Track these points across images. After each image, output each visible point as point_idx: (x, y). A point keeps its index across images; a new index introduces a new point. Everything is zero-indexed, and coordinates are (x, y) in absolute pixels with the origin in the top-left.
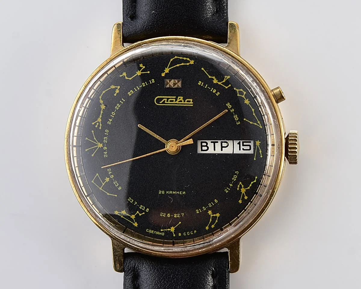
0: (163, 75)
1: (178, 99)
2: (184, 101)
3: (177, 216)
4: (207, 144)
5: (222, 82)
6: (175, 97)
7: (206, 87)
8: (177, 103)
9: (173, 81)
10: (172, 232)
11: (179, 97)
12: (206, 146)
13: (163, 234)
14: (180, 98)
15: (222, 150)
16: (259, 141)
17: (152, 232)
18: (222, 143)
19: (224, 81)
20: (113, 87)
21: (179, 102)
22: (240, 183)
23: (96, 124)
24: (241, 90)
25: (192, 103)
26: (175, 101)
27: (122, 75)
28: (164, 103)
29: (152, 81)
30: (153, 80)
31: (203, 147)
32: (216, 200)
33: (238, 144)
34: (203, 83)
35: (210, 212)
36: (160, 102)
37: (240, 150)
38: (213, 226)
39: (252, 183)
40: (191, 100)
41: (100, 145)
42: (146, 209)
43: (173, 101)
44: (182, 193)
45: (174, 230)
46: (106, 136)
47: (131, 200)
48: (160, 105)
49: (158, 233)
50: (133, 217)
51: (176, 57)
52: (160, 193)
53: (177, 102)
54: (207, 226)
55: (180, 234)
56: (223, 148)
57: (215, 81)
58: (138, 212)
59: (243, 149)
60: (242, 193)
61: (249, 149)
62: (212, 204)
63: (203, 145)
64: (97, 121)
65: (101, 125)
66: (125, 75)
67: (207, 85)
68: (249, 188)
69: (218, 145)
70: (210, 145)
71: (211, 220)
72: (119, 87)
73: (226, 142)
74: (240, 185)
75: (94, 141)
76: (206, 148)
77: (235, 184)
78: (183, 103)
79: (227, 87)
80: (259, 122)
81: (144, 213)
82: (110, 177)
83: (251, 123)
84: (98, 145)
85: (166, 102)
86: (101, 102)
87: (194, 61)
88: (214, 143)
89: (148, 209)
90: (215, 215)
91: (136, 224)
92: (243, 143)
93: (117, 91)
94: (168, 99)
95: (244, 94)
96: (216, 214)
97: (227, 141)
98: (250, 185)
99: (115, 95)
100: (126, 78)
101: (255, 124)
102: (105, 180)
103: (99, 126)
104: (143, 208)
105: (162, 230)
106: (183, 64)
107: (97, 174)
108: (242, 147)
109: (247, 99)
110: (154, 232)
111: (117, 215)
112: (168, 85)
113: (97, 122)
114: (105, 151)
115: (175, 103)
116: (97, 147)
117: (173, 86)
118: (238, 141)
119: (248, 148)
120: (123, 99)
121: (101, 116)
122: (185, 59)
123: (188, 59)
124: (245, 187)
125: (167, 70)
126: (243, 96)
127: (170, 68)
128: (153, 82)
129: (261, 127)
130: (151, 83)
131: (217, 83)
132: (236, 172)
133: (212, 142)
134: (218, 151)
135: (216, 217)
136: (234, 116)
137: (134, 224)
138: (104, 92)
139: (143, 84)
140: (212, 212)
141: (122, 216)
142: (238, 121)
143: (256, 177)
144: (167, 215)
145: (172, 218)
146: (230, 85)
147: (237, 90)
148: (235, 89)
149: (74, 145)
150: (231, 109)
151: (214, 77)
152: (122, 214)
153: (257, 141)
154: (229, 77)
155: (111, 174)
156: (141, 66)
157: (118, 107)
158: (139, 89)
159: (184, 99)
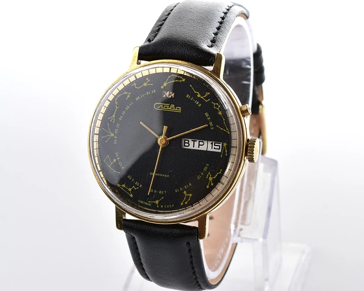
0: (162, 87)
2: (175, 109)
3: (161, 192)
4: (189, 141)
5: (203, 97)
6: (169, 105)
7: (191, 99)
8: (170, 109)
9: (168, 93)
10: (156, 204)
11: (172, 105)
12: (188, 143)
13: (150, 205)
15: (199, 147)
16: (226, 143)
18: (199, 142)
19: (205, 96)
20: (126, 93)
21: (171, 108)
22: (209, 173)
23: (111, 119)
24: (217, 104)
25: (181, 110)
26: (169, 108)
27: (133, 85)
28: (160, 108)
29: (153, 92)
30: (154, 90)
32: (190, 184)
33: (211, 144)
34: (190, 96)
35: (185, 192)
37: (212, 148)
38: (186, 203)
39: (218, 174)
40: (180, 108)
41: (112, 135)
42: (139, 185)
43: (167, 107)
44: (167, 176)
45: (158, 203)
46: (117, 128)
47: (129, 177)
48: (158, 109)
49: (146, 204)
50: (130, 190)
51: (172, 75)
52: (151, 174)
53: (170, 108)
54: (182, 202)
55: (162, 206)
56: (200, 146)
57: (199, 96)
58: (134, 186)
59: (214, 148)
60: (210, 180)
62: (187, 187)
63: (186, 142)
64: (112, 117)
65: (114, 120)
66: (135, 85)
67: (192, 98)
68: (215, 177)
69: (197, 143)
70: (191, 143)
71: (185, 198)
72: (130, 94)
73: (203, 142)
74: (209, 175)
75: (109, 132)
76: (187, 145)
77: (206, 173)
78: (174, 109)
79: (206, 101)
80: (227, 129)
81: (138, 188)
82: (116, 159)
83: (222, 129)
84: (110, 134)
85: (162, 108)
86: (116, 103)
87: (185, 79)
88: (194, 141)
89: (141, 185)
90: (188, 195)
91: (131, 196)
92: (215, 143)
93: (128, 96)
94: (164, 105)
95: (219, 107)
98: (216, 175)
99: (127, 99)
100: (136, 87)
101: (224, 130)
102: (113, 161)
103: (113, 120)
105: (149, 202)
106: (177, 81)
107: (108, 156)
109: (220, 111)
110: (143, 203)
111: (119, 187)
112: (165, 95)
114: (115, 139)
116: (110, 136)
117: (168, 96)
118: (211, 142)
119: (218, 147)
120: (131, 103)
121: (115, 114)
122: (179, 77)
123: (181, 77)
124: (212, 177)
125: (165, 84)
126: (218, 109)
127: (168, 83)
128: (154, 92)
129: (229, 133)
130: (153, 93)
131: (200, 97)
132: (207, 165)
133: (192, 141)
134: (196, 147)
135: (189, 196)
136: (210, 123)
137: (130, 195)
138: (119, 96)
139: (147, 93)
140: (186, 192)
141: (122, 189)
142: (212, 127)
143: (221, 170)
144: (154, 191)
145: (158, 193)
146: (209, 100)
147: (214, 104)
148: (212, 103)
149: (95, 133)
150: (208, 117)
151: (198, 93)
152: (123, 187)
153: (225, 143)
154: (209, 93)
155: (118, 157)
156: (147, 79)
157: (127, 108)
158: (144, 96)
159: (175, 107)
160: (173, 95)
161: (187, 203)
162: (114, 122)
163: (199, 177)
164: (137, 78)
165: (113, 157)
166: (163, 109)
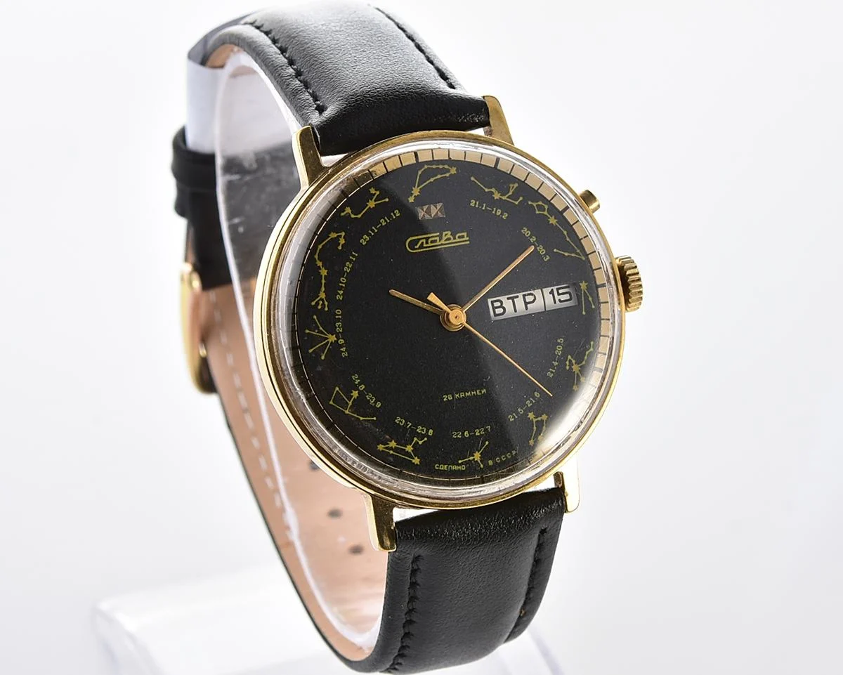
0: (411, 200)
1: (444, 236)
2: (454, 239)
3: (480, 432)
4: (501, 302)
5: (507, 196)
6: (438, 234)
7: (484, 208)
8: (444, 243)
10: (477, 461)
11: (444, 233)
12: (501, 306)
13: (463, 468)
14: (446, 235)
15: (527, 308)
16: (585, 282)
17: (444, 467)
18: (524, 296)
19: (510, 193)
20: (333, 235)
22: (569, 357)
23: (317, 304)
24: (540, 203)
25: (468, 239)
26: (440, 241)
27: (345, 213)
28: (422, 247)
29: (395, 214)
30: (397, 211)
31: (496, 310)
32: (536, 394)
33: (550, 293)
34: (478, 203)
35: (531, 415)
36: (416, 247)
37: (555, 303)
38: (540, 437)
39: (587, 353)
40: (465, 234)
41: (332, 338)
42: (427, 432)
43: (435, 241)
44: (480, 392)
45: (480, 457)
46: (338, 320)
47: (400, 421)
49: (455, 468)
50: (409, 448)
51: (426, 167)
52: (445, 400)
53: (443, 242)
54: (530, 440)
55: (490, 463)
56: (528, 305)
57: (497, 196)
58: (415, 439)
60: (576, 373)
61: (568, 298)
62: (531, 402)
63: (495, 306)
64: (318, 299)
65: (326, 303)
66: (350, 211)
67: (484, 205)
68: (583, 363)
69: (520, 302)
70: (508, 304)
71: (535, 428)
72: (343, 234)
73: (532, 294)
74: (570, 361)
75: (322, 333)
76: (501, 310)
77: (562, 360)
78: (452, 241)
79: (517, 203)
80: (578, 251)
81: (426, 439)
82: (358, 390)
83: (566, 254)
84: (327, 339)
85: (425, 245)
86: (319, 264)
87: (456, 168)
88: (512, 299)
89: (431, 431)
90: (539, 419)
91: (416, 461)
92: (558, 289)
93: (342, 241)
94: (427, 239)
95: (546, 209)
96: (541, 416)
97: (532, 292)
98: (585, 358)
99: (340, 248)
100: (353, 216)
101: (573, 255)
102: (352, 396)
103: (323, 304)
104: (423, 430)
105: (460, 462)
106: (439, 176)
107: (337, 389)
108: (557, 298)
109: (552, 217)
110: (447, 468)
111: (382, 451)
114: (341, 346)
115: (440, 243)
116: (328, 343)
118: (550, 289)
119: (567, 296)
120: (354, 253)
121: (323, 289)
122: (441, 167)
123: (446, 167)
124: (577, 363)
125: (416, 192)
126: (546, 213)
127: (421, 187)
128: (397, 215)
129: (584, 259)
130: (394, 217)
131: (500, 198)
132: (559, 341)
133: (508, 299)
134: (521, 311)
135: (542, 421)
136: (538, 248)
137: (414, 461)
138: (320, 247)
139: (382, 220)
140: (534, 414)
141: (391, 452)
142: (545, 255)
143: (592, 343)
144: (463, 434)
145: (473, 437)
146: (521, 199)
147: (535, 204)
148: (530, 203)
150: (531, 237)
151: (493, 190)
152: (391, 449)
153: (582, 282)
154: (516, 185)
155: (360, 384)
156: (372, 191)
157: (348, 267)
158: (376, 231)
159: (454, 235)
161: (543, 436)
162: (326, 309)
163: (552, 372)
164: (349, 195)
165: (350, 387)
166: (427, 247)
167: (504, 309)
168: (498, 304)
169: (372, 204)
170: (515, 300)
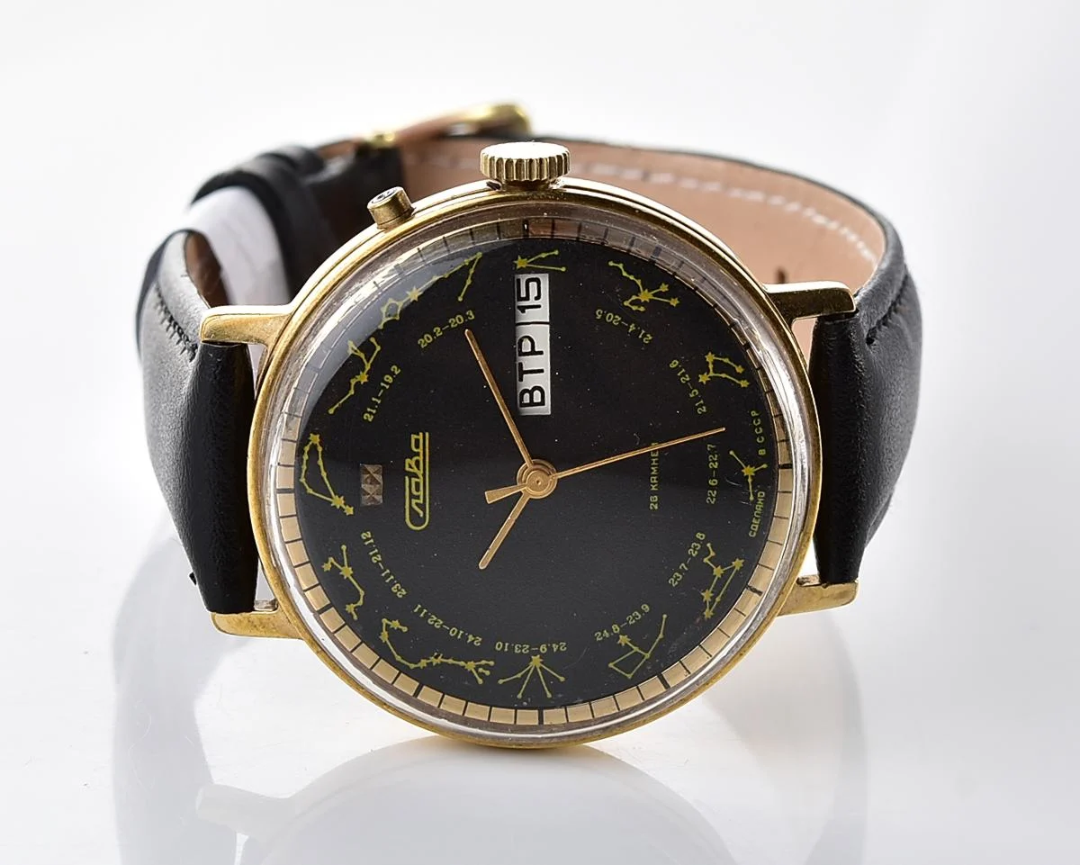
0: (350, 511)
1: (411, 470)
2: (418, 454)
3: (714, 462)
4: (525, 391)
5: (365, 361)
6: (407, 478)
7: (379, 402)
8: (422, 472)
9: (365, 487)
10: (755, 472)
11: (407, 469)
12: (531, 393)
13: (762, 494)
14: (410, 467)
15: (541, 353)
16: (517, 259)
17: (756, 523)
18: (522, 354)
19: (362, 356)
20: (384, 636)
21: (419, 469)
22: (626, 303)
23: (482, 675)
24: (383, 310)
25: (421, 434)
26: (418, 478)
27: (353, 613)
28: (422, 507)
29: (368, 539)
30: (364, 536)
31: (535, 401)
32: (673, 366)
34: (369, 410)
35: (703, 379)
36: (422, 515)
37: (539, 306)
38: (739, 369)
39: (625, 274)
40: (414, 437)
41: (536, 661)
42: (698, 541)
43: (417, 484)
45: (751, 466)
46: (511, 648)
47: (675, 580)
48: (427, 515)
49: (759, 507)
50: (718, 572)
51: (303, 480)
52: (656, 507)
53: (420, 473)
54: (740, 385)
55: (762, 452)
56: (537, 350)
57: (363, 378)
58: (706, 560)
59: (538, 298)
60: (652, 297)
61: (535, 284)
62: (683, 375)
63: (528, 401)
64: (474, 672)
65: (483, 662)
66: (353, 606)
67: (374, 399)
68: (639, 282)
69: (529, 362)
70: (529, 382)
71: (723, 375)
72: (385, 621)
73: (521, 341)
74: (633, 303)
75: (524, 676)
76: (537, 394)
77: (628, 315)
78: (421, 458)
79: (378, 348)
80: (467, 263)
81: (709, 545)
82: (618, 634)
83: (469, 282)
84: (535, 668)
85: (421, 501)
86: (423, 663)
87: (311, 435)
88: (523, 372)
89: (699, 535)
90: (711, 366)
91: (738, 564)
92: (520, 299)
93: (395, 624)
94: (412, 496)
95: (394, 302)
96: (708, 363)
97: (517, 341)
98: (632, 278)
99: (405, 629)
100: (360, 603)
101: (472, 271)
102: (626, 644)
103: (486, 667)
104: (696, 547)
105: (752, 498)
107: (611, 665)
108: (532, 302)
109: (407, 295)
110: (757, 518)
111: (713, 612)
112: (376, 497)
113: (477, 672)
114: (550, 649)
115: (422, 477)
116: (541, 668)
117: (378, 486)
118: (518, 312)
119: (533, 285)
120: (416, 610)
121: (462, 663)
122: (306, 457)
123: (307, 449)
124: (637, 292)
125: (338, 502)
126: (400, 304)
127: (332, 493)
128: (370, 536)
129: (480, 255)
130: (372, 541)
131: (367, 374)
132: (599, 317)
133: (521, 380)
134: (544, 362)
135: (715, 362)
136: (452, 326)
137: (737, 568)
138: (398, 658)
139: (374, 560)
140: (703, 374)
141: (718, 599)
142: (466, 317)
143: (611, 264)
144: (711, 487)
145: (719, 473)
146: (372, 340)
147: (385, 320)
148: (381, 327)
149: (537, 723)
150: (433, 334)
151: (353, 382)
152: (713, 598)
153: (516, 265)
154: (350, 343)
155: (610, 631)
156: (327, 567)
157: (436, 622)
158: (388, 571)
159: (412, 454)
160: (370, 468)
161: (738, 365)
162: (492, 663)
163: (644, 336)
164: (329, 602)
165: (611, 645)
166: (424, 497)
167: (536, 388)
168: (527, 396)
169: (347, 572)
170: (524, 369)
